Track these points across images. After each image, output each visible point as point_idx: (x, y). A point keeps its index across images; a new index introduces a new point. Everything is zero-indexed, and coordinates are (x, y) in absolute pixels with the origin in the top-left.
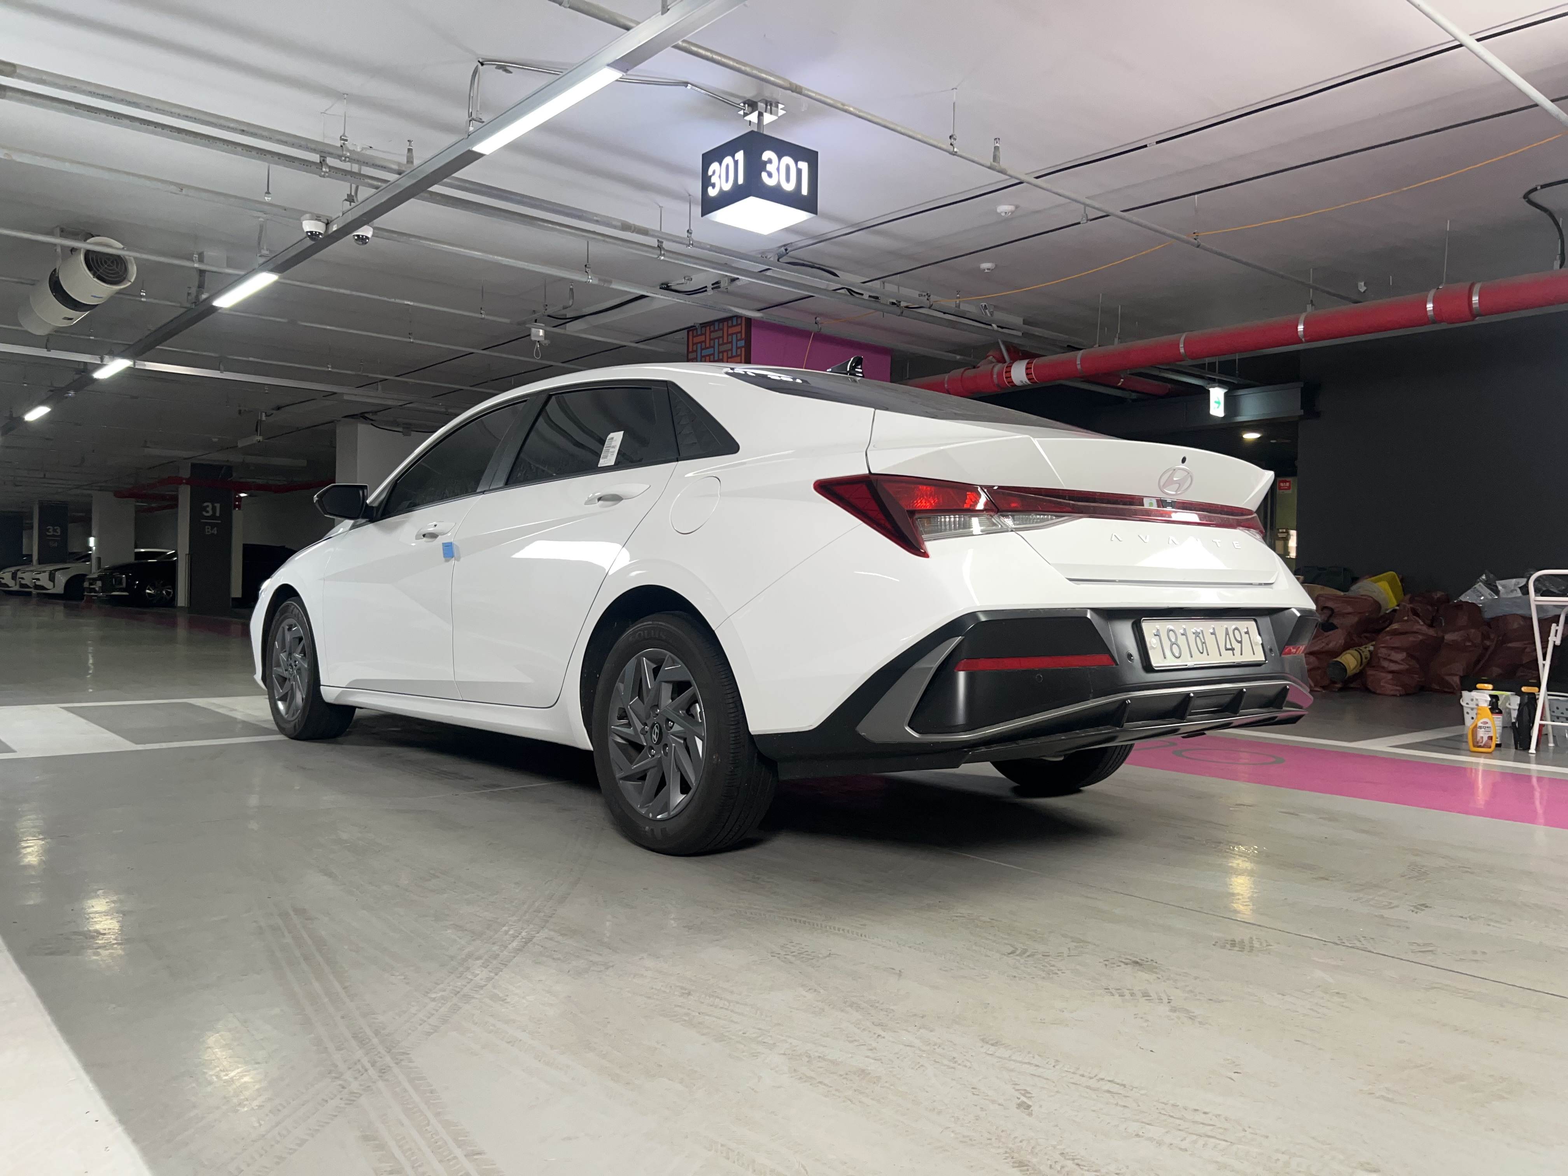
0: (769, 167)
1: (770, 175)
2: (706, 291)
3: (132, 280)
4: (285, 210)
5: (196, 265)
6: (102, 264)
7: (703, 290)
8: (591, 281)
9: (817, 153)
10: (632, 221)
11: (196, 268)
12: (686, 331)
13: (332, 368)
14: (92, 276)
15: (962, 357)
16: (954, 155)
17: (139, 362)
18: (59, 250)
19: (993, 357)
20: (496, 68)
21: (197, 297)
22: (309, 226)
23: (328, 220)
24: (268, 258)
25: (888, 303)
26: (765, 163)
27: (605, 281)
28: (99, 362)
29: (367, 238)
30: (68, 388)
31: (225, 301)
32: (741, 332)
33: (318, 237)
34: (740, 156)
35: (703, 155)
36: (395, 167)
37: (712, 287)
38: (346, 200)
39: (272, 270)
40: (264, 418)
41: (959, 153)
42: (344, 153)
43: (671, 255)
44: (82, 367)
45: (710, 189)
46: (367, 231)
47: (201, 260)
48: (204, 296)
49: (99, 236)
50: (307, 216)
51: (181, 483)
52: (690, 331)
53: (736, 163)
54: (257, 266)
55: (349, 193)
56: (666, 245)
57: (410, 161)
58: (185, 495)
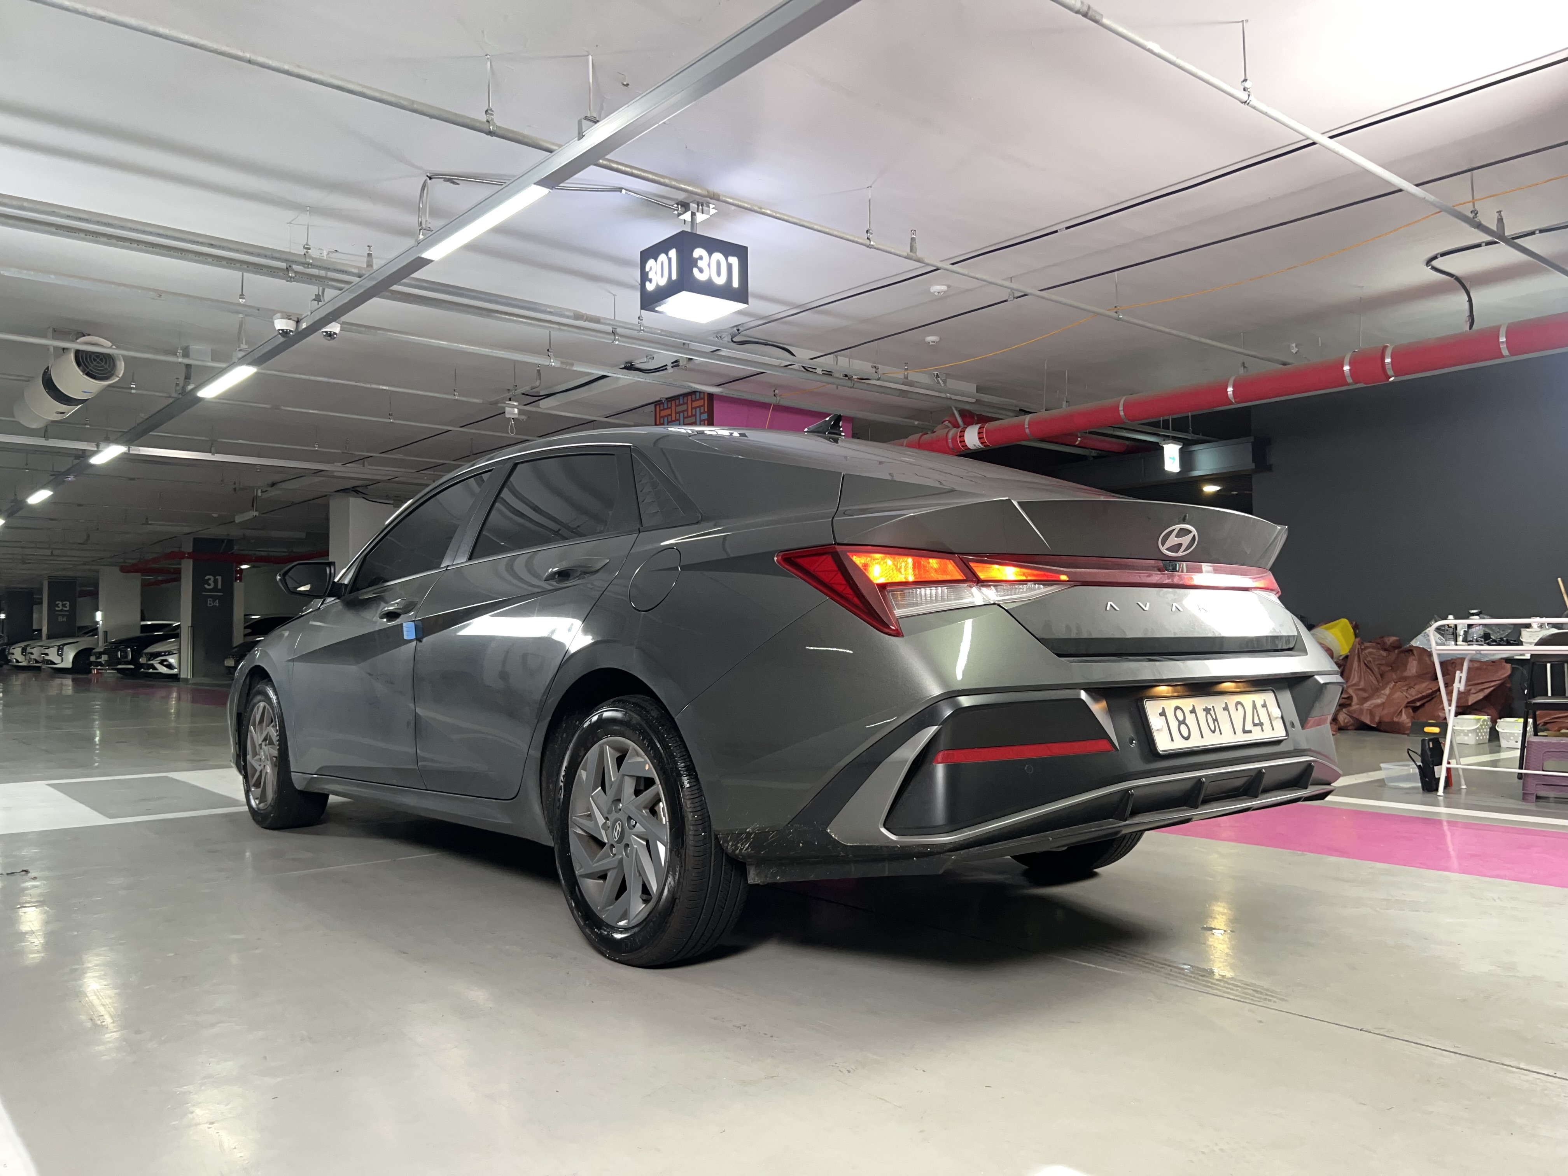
0: (700, 263)
1: (701, 271)
2: (666, 369)
3: (120, 376)
4: (259, 310)
5: (180, 360)
6: (91, 360)
7: (664, 368)
8: (553, 364)
9: (746, 248)
10: (583, 311)
11: (180, 363)
12: (653, 405)
13: (319, 447)
14: (81, 373)
15: (921, 423)
16: (871, 248)
17: (132, 448)
18: (52, 349)
19: (949, 422)
20: (444, 181)
21: (184, 388)
22: (280, 324)
23: (298, 318)
24: (247, 352)
25: (841, 377)
26: (696, 260)
27: (567, 364)
28: (95, 449)
29: (335, 333)
30: (68, 473)
31: (210, 392)
32: (704, 406)
33: (289, 334)
34: (673, 253)
35: (641, 252)
36: (355, 271)
37: (672, 365)
38: (314, 300)
39: (252, 363)
40: (260, 494)
41: (876, 246)
42: (308, 260)
43: (624, 340)
44: (80, 453)
45: (647, 283)
46: (335, 328)
47: (186, 355)
48: (190, 387)
49: (89, 335)
50: (279, 315)
51: (183, 558)
52: (658, 404)
53: (670, 260)
54: (236, 361)
55: (317, 293)
56: (619, 330)
57: (370, 265)
58: (187, 569)
